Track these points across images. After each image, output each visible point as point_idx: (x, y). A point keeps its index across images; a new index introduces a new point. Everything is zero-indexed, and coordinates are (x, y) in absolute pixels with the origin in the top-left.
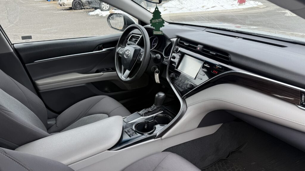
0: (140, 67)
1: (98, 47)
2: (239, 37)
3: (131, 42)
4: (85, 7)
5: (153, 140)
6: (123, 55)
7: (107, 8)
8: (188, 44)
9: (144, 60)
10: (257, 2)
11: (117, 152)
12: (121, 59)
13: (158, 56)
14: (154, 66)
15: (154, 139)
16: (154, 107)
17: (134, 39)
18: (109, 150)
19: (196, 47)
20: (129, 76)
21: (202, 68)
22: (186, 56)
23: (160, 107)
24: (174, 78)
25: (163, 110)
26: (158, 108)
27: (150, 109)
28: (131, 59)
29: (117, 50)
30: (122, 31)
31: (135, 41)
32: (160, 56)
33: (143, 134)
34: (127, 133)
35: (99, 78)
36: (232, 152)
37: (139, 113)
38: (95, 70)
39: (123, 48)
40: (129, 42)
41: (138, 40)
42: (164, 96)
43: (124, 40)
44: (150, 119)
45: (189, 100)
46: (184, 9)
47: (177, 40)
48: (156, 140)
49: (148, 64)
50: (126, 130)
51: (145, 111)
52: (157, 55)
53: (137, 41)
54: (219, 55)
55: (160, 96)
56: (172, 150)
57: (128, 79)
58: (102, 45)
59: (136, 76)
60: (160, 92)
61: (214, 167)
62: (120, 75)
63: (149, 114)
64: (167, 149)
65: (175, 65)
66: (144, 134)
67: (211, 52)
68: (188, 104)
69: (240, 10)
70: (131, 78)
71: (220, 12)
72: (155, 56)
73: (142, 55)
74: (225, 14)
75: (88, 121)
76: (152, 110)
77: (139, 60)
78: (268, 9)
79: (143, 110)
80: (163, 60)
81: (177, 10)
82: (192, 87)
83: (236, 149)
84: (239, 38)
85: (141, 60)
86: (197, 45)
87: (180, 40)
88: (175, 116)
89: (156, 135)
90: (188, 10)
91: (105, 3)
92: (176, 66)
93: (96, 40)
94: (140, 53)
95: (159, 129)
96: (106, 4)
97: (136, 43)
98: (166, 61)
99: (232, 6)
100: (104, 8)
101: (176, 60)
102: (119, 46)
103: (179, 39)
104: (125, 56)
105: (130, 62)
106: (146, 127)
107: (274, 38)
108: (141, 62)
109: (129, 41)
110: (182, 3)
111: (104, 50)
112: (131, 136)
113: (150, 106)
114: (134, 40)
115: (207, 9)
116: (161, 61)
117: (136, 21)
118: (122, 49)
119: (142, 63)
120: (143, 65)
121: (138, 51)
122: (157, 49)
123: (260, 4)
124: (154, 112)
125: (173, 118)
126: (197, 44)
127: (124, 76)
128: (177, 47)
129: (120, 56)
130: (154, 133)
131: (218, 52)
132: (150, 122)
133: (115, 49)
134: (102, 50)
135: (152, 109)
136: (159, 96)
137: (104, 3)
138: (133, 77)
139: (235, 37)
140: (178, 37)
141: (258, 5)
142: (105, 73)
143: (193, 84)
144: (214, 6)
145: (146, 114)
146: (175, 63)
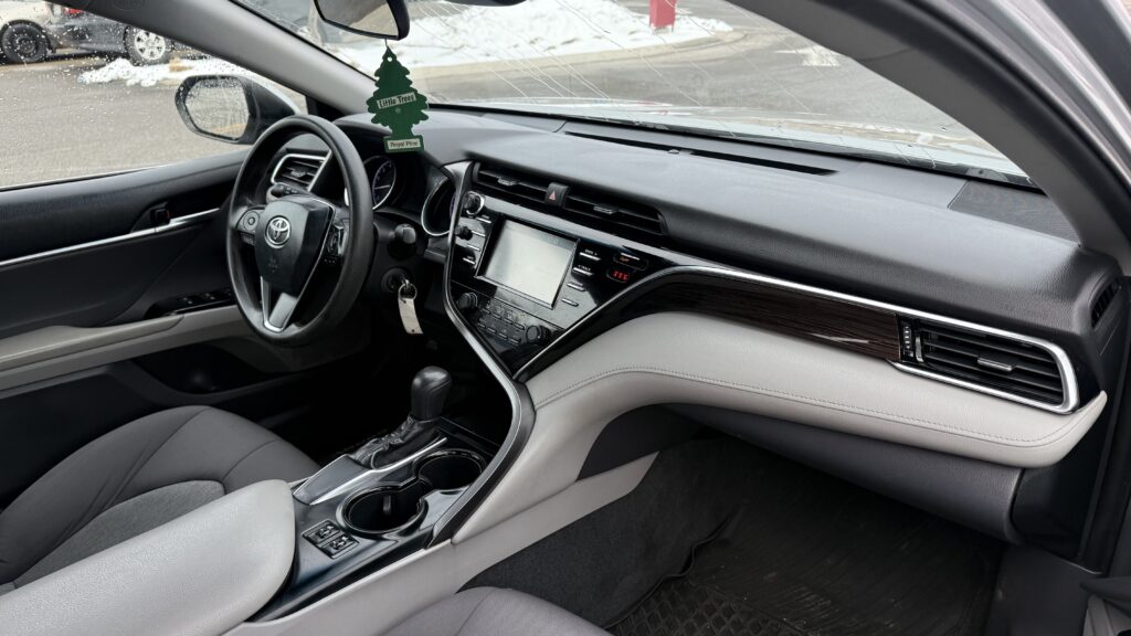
0: (341, 279)
1: (148, 213)
2: (680, 149)
3: (289, 186)
4: (59, 52)
5: (422, 553)
6: (259, 236)
7: (159, 55)
8: (512, 184)
9: (352, 249)
10: (713, 22)
11: (284, 624)
12: (252, 254)
13: (404, 232)
14: (390, 273)
15: (426, 548)
16: (409, 427)
17: (297, 171)
18: (252, 619)
19: (545, 193)
20: (297, 317)
21: (575, 265)
22: (510, 224)
23: (436, 423)
24: (477, 309)
25: (446, 435)
26: (427, 428)
27: (395, 439)
28: (298, 252)
29: (234, 220)
30: (241, 141)
31: (301, 178)
32: (412, 231)
33: (379, 539)
34: (314, 543)
35: (163, 339)
36: (700, 549)
37: (352, 456)
38: (143, 305)
39: (258, 211)
40: (276, 185)
41: (316, 176)
42: (446, 379)
43: (258, 177)
44: (400, 476)
45: (539, 386)
46: (467, 50)
47: (470, 169)
48: (433, 553)
49: (370, 266)
50: (310, 531)
51: (377, 446)
52: (401, 229)
53: (311, 178)
54: (626, 215)
55: (432, 381)
56: (497, 577)
57: (294, 330)
58: (163, 205)
59: (326, 316)
60: (428, 368)
61: (645, 613)
62: (254, 316)
63: (395, 454)
64: (475, 579)
65: (474, 260)
66: (385, 536)
67: (598, 209)
68: (536, 400)
69: (659, 51)
70: (304, 323)
71: (594, 58)
72: (392, 234)
73: (342, 230)
74: (611, 65)
75: (136, 518)
76: (402, 438)
77: (331, 254)
78: (750, 44)
79: (368, 444)
80: (426, 247)
81: (442, 55)
82: (546, 335)
83: (711, 535)
84: (681, 153)
85: (341, 250)
86: (547, 186)
87: (481, 169)
88: (495, 450)
89: (432, 532)
90: (481, 55)
91: (149, 29)
92: (476, 264)
93: (137, 187)
94: (333, 226)
95: (440, 507)
96: (152, 36)
97: (310, 188)
98: (438, 250)
99: (634, 36)
100: (146, 55)
101: (477, 245)
102: (238, 204)
103: (477, 166)
104: (271, 243)
105: (293, 262)
106: (387, 508)
107: (792, 145)
108: (341, 259)
109: (277, 179)
110: (455, 30)
111: (174, 223)
112: (333, 551)
113: (393, 426)
114: (296, 174)
115: (550, 48)
116: (418, 252)
117: (297, 104)
118: (253, 214)
119: (346, 262)
120: (349, 269)
121: (324, 218)
122: (397, 206)
123: (722, 27)
124: (412, 444)
125: (489, 460)
126: (545, 179)
127: (274, 319)
128: (473, 194)
129: (248, 240)
130: (423, 526)
131: (622, 207)
132: (402, 485)
133: (223, 218)
134: (168, 222)
135: (403, 433)
136: (426, 382)
137: (142, 33)
138: (310, 320)
139: (666, 148)
140: (472, 158)
141: (718, 32)
142: (186, 315)
143: (547, 326)
144: (570, 39)
145: (381, 459)
146: (470, 253)
